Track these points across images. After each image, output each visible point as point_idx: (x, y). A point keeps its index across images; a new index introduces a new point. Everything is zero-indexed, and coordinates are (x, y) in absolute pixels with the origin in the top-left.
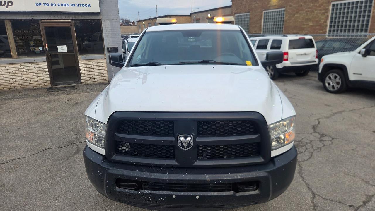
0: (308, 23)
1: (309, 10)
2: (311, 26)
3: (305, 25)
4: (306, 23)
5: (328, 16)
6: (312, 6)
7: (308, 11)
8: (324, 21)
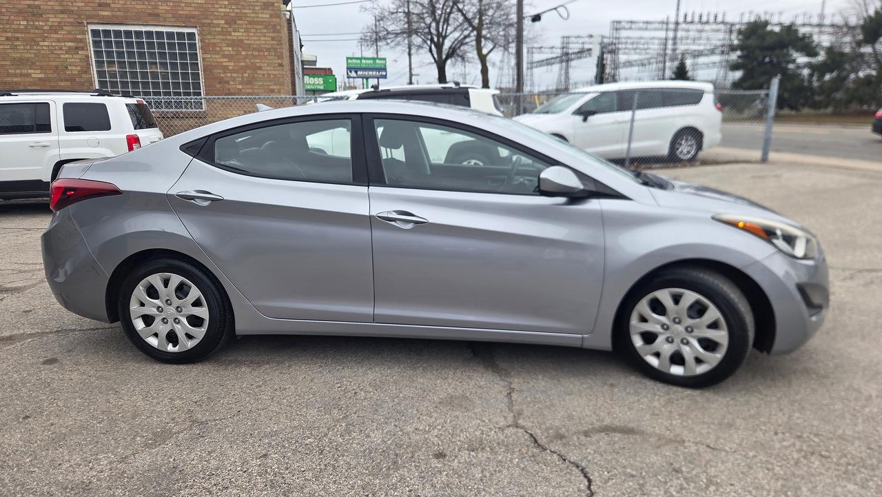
0: (25, 71)
1: (17, 35)
2: (40, 79)
3: (15, 75)
4: (18, 71)
5: (87, 56)
6: (26, 26)
7: (17, 39)
8: (79, 68)
